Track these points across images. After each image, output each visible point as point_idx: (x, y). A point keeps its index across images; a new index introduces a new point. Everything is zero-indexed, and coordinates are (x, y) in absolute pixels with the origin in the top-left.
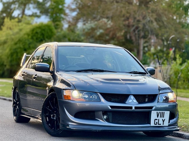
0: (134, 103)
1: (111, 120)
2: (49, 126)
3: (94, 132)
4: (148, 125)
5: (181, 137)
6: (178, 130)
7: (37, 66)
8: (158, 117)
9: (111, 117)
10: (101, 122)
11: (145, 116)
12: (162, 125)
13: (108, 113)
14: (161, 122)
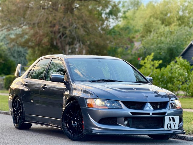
0: (151, 110)
1: (131, 125)
2: (70, 132)
3: (117, 136)
4: (163, 129)
5: (183, 139)
6: (184, 133)
7: (52, 78)
8: (170, 122)
9: (131, 123)
10: (123, 127)
11: (159, 121)
12: (173, 129)
13: (129, 119)
14: (172, 126)
